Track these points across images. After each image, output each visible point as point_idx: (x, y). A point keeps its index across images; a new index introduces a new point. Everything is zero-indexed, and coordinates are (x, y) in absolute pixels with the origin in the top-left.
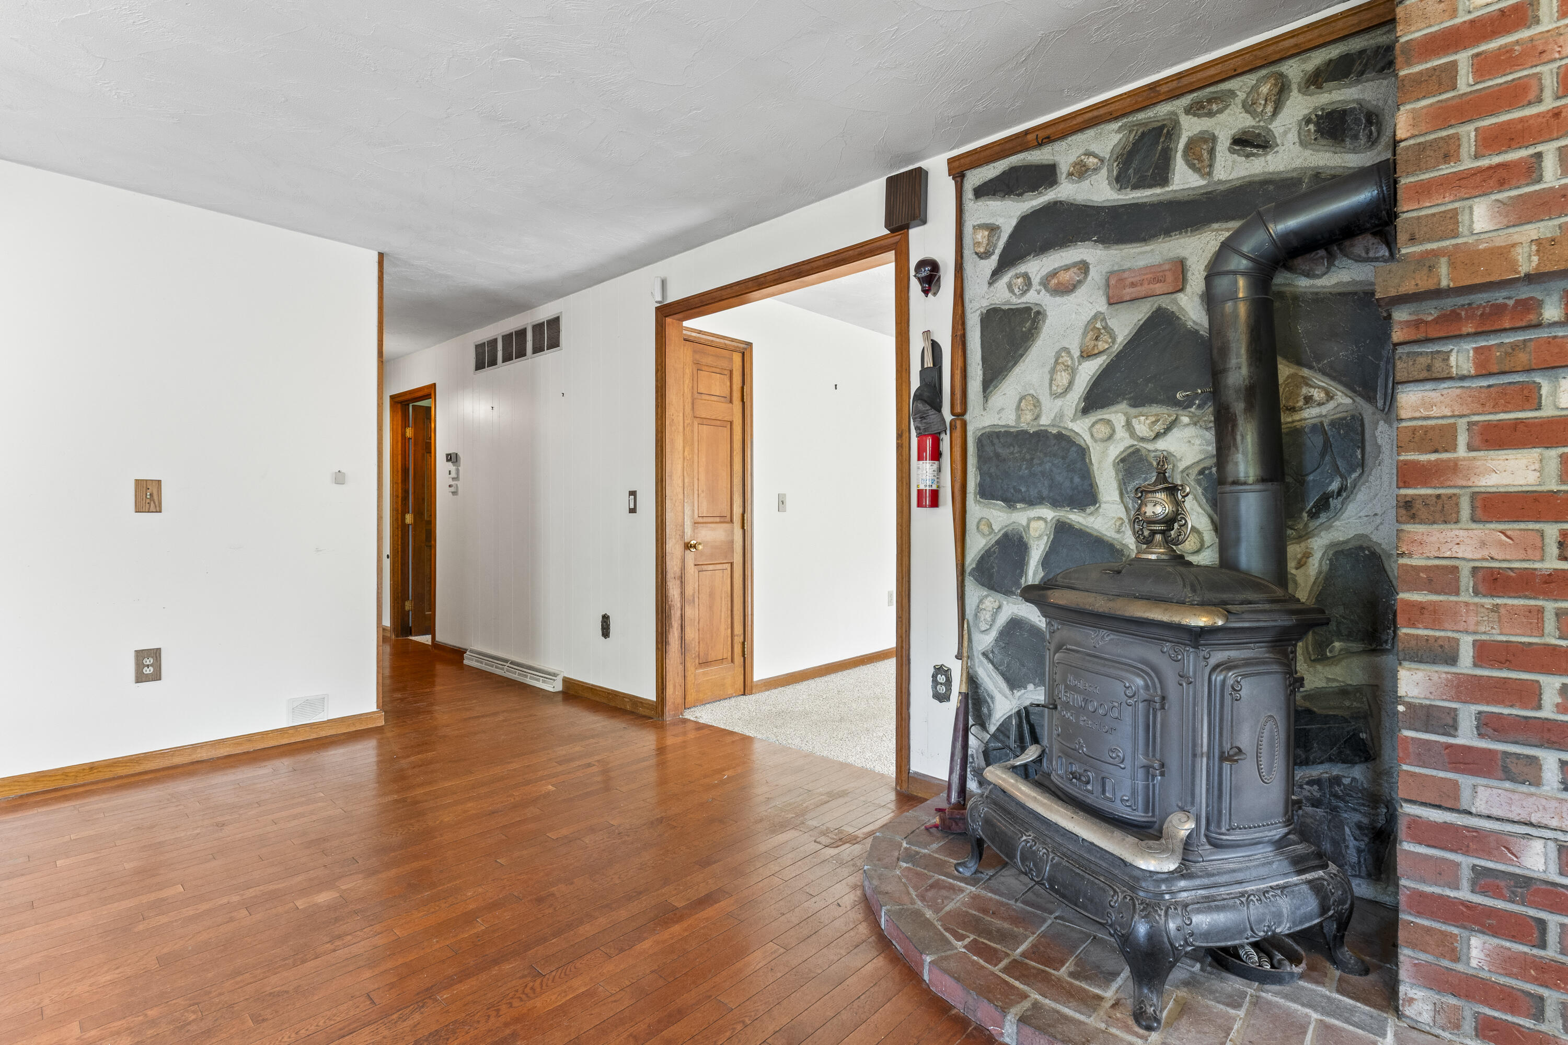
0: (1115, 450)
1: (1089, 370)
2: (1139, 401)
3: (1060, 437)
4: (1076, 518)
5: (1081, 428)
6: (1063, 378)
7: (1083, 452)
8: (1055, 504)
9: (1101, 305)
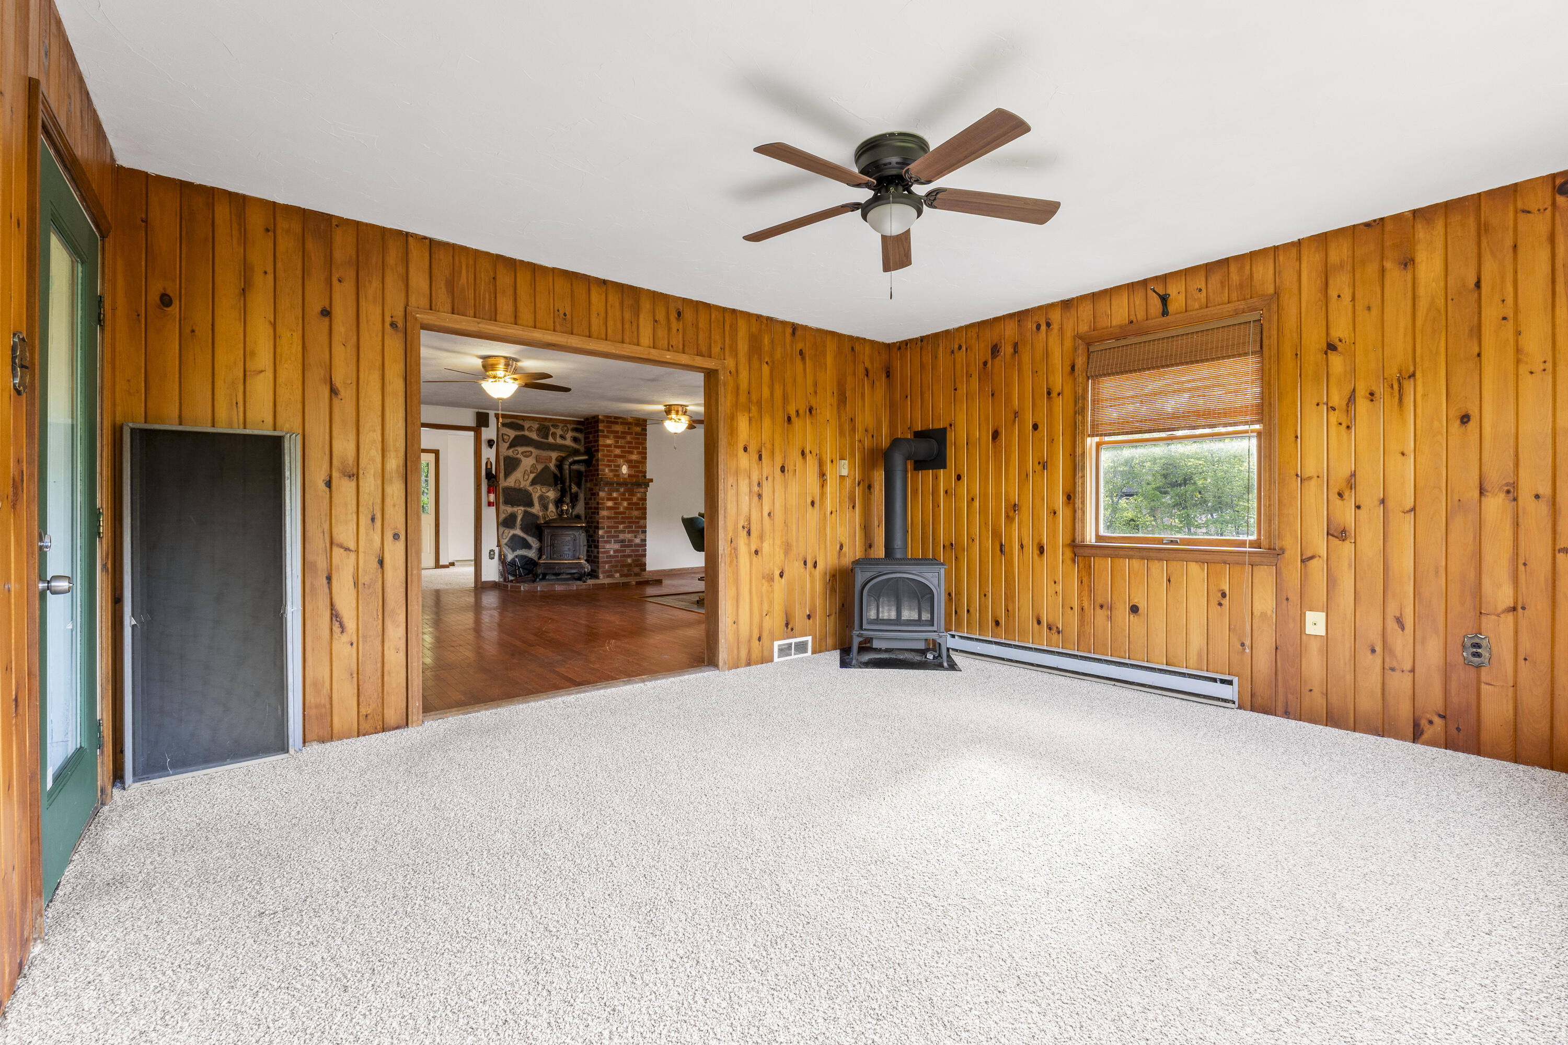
0: (537, 495)
1: (532, 476)
2: (543, 484)
3: (525, 490)
4: (529, 509)
5: (530, 489)
6: (526, 477)
7: (531, 495)
8: (524, 506)
9: (535, 462)
